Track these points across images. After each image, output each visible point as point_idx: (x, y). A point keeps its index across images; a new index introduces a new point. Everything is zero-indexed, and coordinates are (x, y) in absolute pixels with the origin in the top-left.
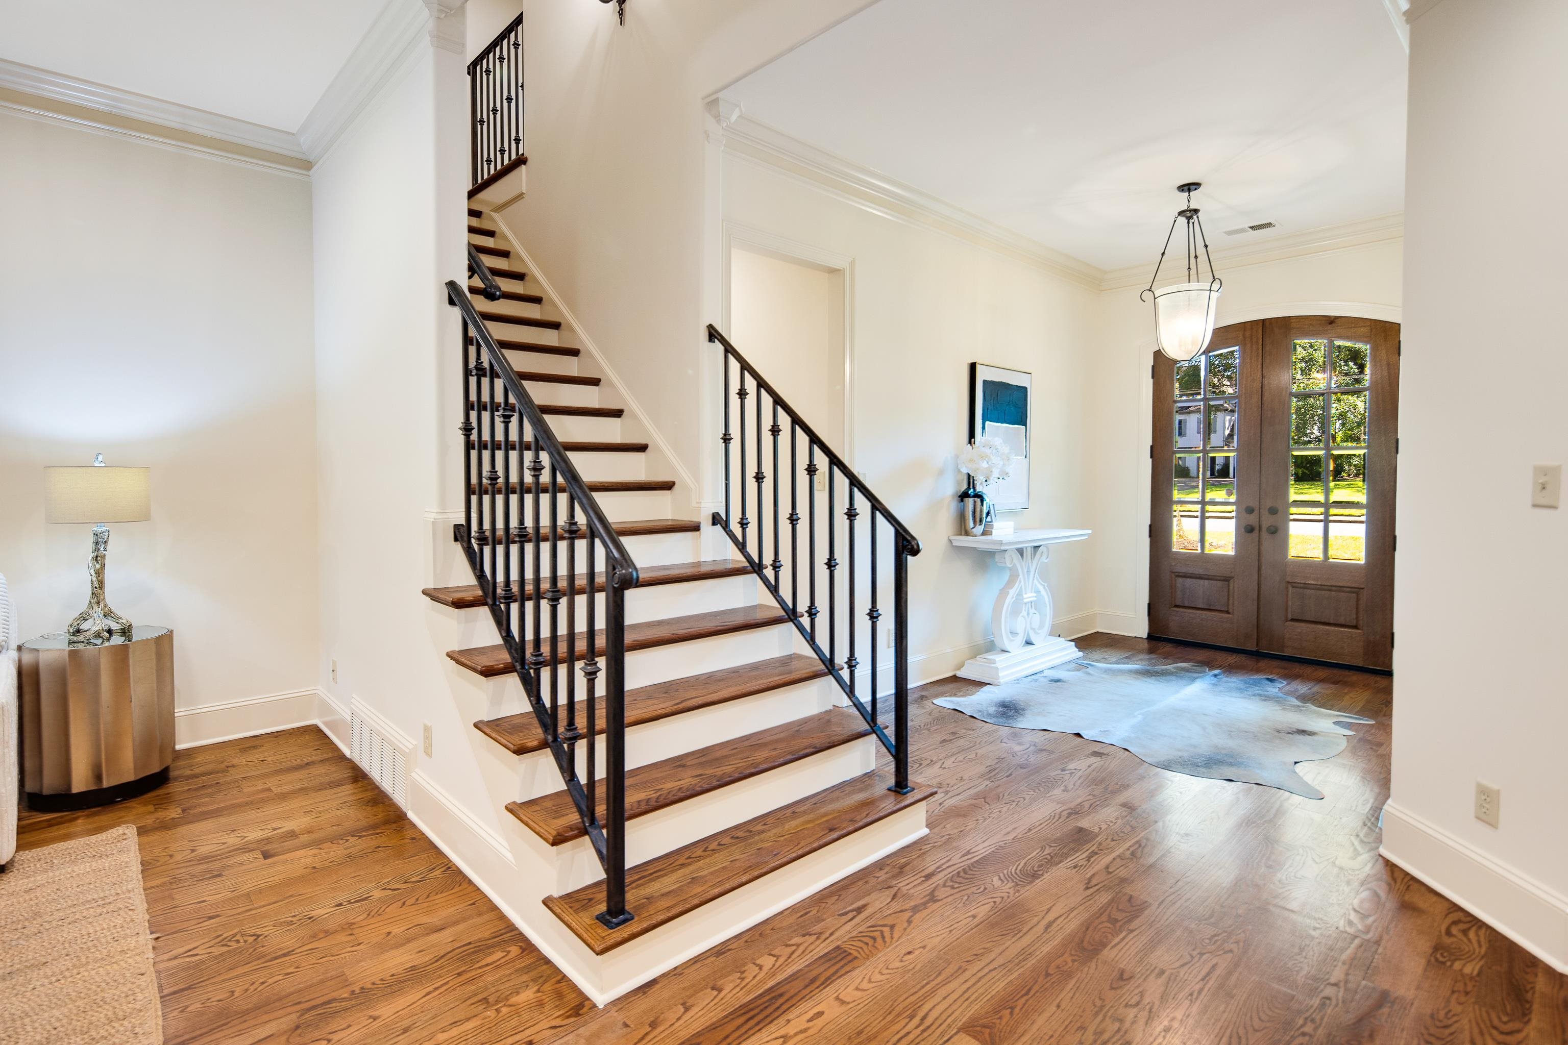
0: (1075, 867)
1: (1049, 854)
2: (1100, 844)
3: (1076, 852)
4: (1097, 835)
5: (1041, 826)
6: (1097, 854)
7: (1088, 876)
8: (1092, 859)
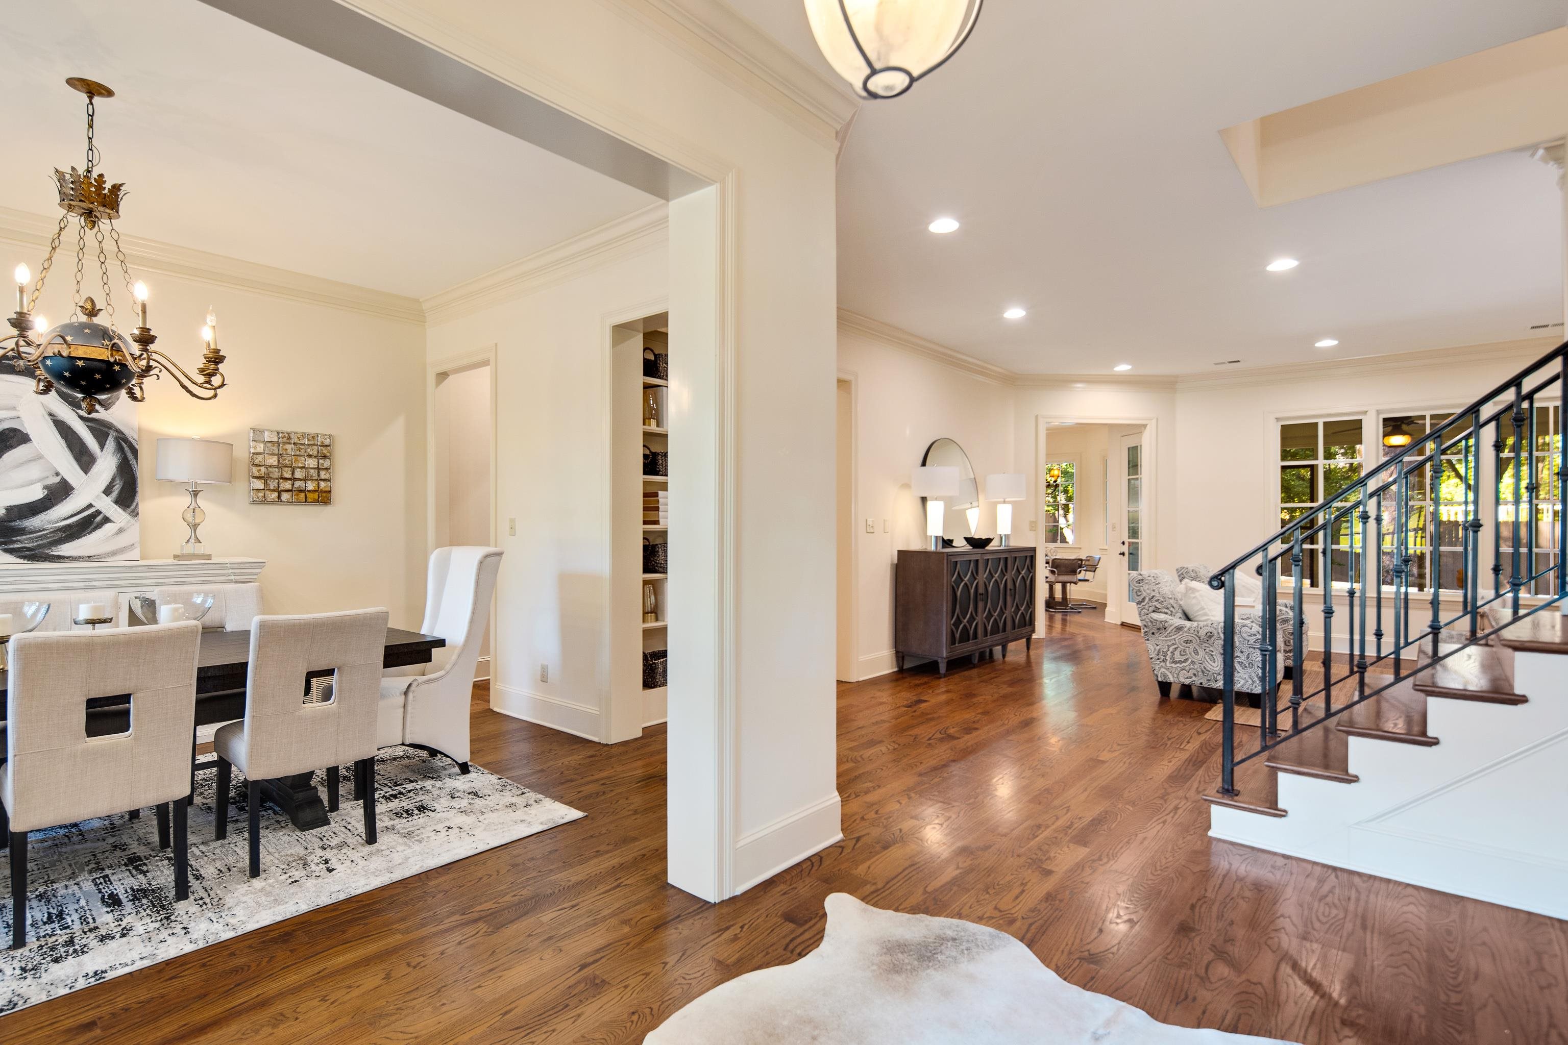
0: (1080, 818)
1: (1102, 825)
2: (1066, 834)
3: (1082, 828)
4: (1070, 841)
5: (1120, 846)
6: (1067, 827)
7: (1069, 814)
8: (1069, 823)
